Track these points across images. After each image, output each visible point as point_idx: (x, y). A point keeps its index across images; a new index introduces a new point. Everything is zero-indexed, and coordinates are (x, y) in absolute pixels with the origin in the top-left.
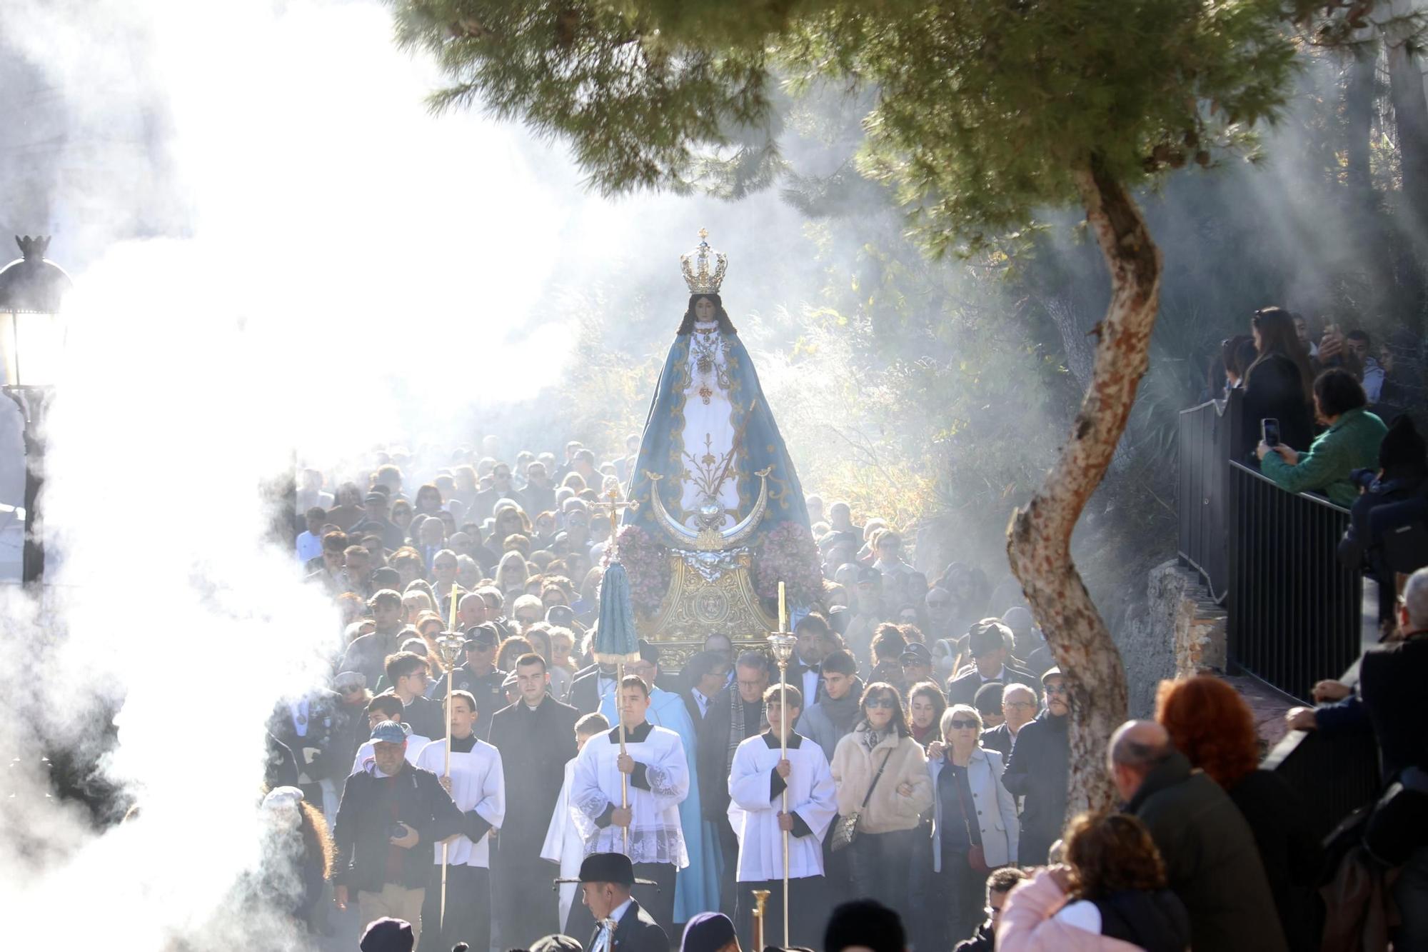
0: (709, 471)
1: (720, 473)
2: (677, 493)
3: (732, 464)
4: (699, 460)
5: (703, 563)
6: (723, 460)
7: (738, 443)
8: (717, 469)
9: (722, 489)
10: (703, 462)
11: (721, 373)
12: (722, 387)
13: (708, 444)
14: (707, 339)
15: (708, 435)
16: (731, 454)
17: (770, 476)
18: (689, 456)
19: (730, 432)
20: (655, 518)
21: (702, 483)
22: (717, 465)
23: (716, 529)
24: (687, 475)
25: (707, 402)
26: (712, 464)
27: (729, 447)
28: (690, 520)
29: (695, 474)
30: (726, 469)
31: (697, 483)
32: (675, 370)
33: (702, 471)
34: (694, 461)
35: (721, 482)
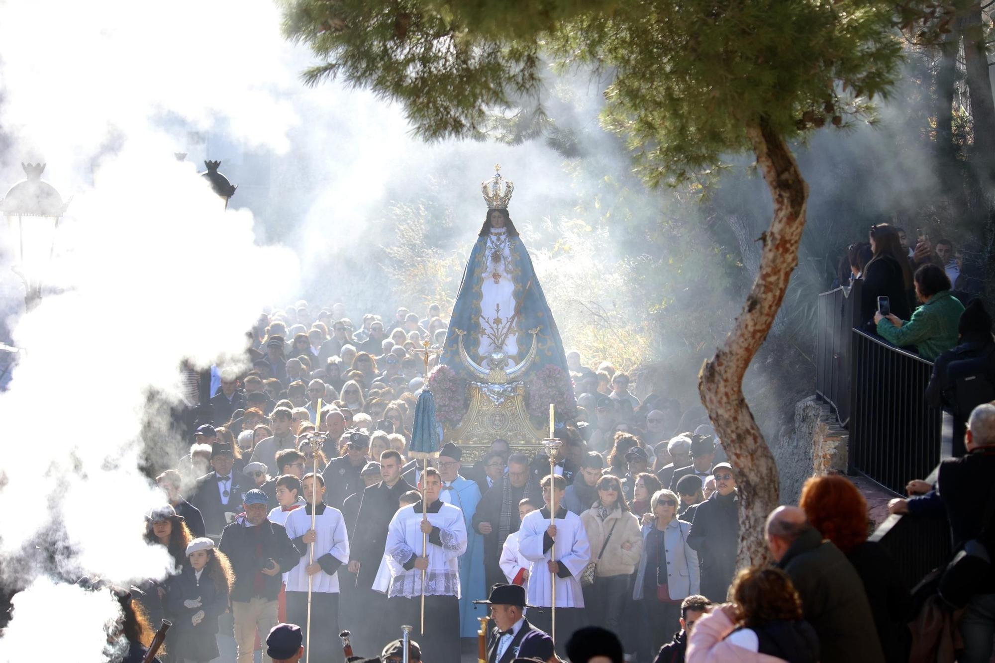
0: (498, 330)
1: (505, 331)
2: (477, 343)
3: (514, 324)
4: (491, 321)
5: (493, 392)
6: (508, 322)
7: (518, 310)
8: (503, 328)
9: (507, 342)
10: (494, 323)
11: (507, 263)
12: (507, 272)
13: (498, 311)
14: (499, 239)
15: (498, 305)
16: (513, 318)
17: (539, 333)
18: (484, 319)
19: (513, 303)
20: (461, 360)
21: (493, 337)
22: (503, 325)
23: (502, 369)
24: (483, 332)
26: (500, 325)
27: (512, 313)
28: (484, 362)
29: (488, 331)
30: (510, 328)
31: (489, 337)
32: (476, 260)
33: (493, 330)
34: (488, 322)
35: (506, 337)
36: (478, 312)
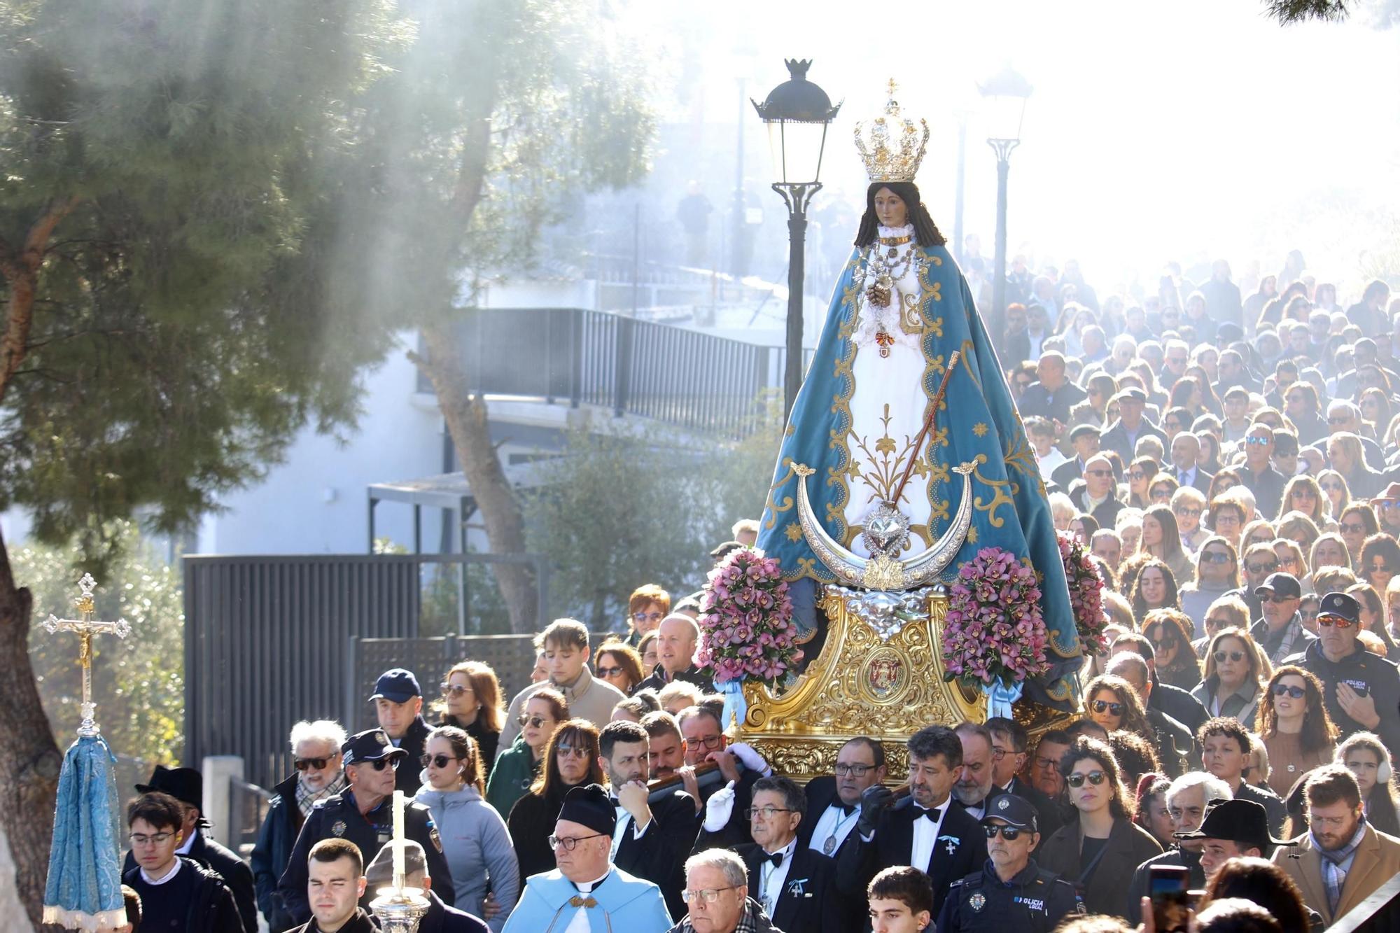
0: (886, 464)
1: (902, 467)
2: (840, 495)
3: (922, 453)
4: (872, 446)
5: (873, 610)
6: (909, 446)
7: (933, 420)
8: (899, 461)
9: (907, 491)
10: (877, 449)
11: (907, 309)
12: (907, 330)
13: (886, 420)
14: (893, 254)
15: (887, 407)
16: (920, 438)
17: (977, 475)
18: (857, 439)
19: (921, 402)
20: (803, 535)
21: (876, 483)
22: (898, 454)
23: (896, 555)
24: (854, 471)
25: (884, 354)
26: (891, 452)
27: (919, 426)
28: (858, 541)
29: (865, 467)
30: (913, 460)
31: (868, 482)
32: (844, 302)
33: (875, 464)
34: (864, 447)
35: (904, 482)
36: (844, 422)
